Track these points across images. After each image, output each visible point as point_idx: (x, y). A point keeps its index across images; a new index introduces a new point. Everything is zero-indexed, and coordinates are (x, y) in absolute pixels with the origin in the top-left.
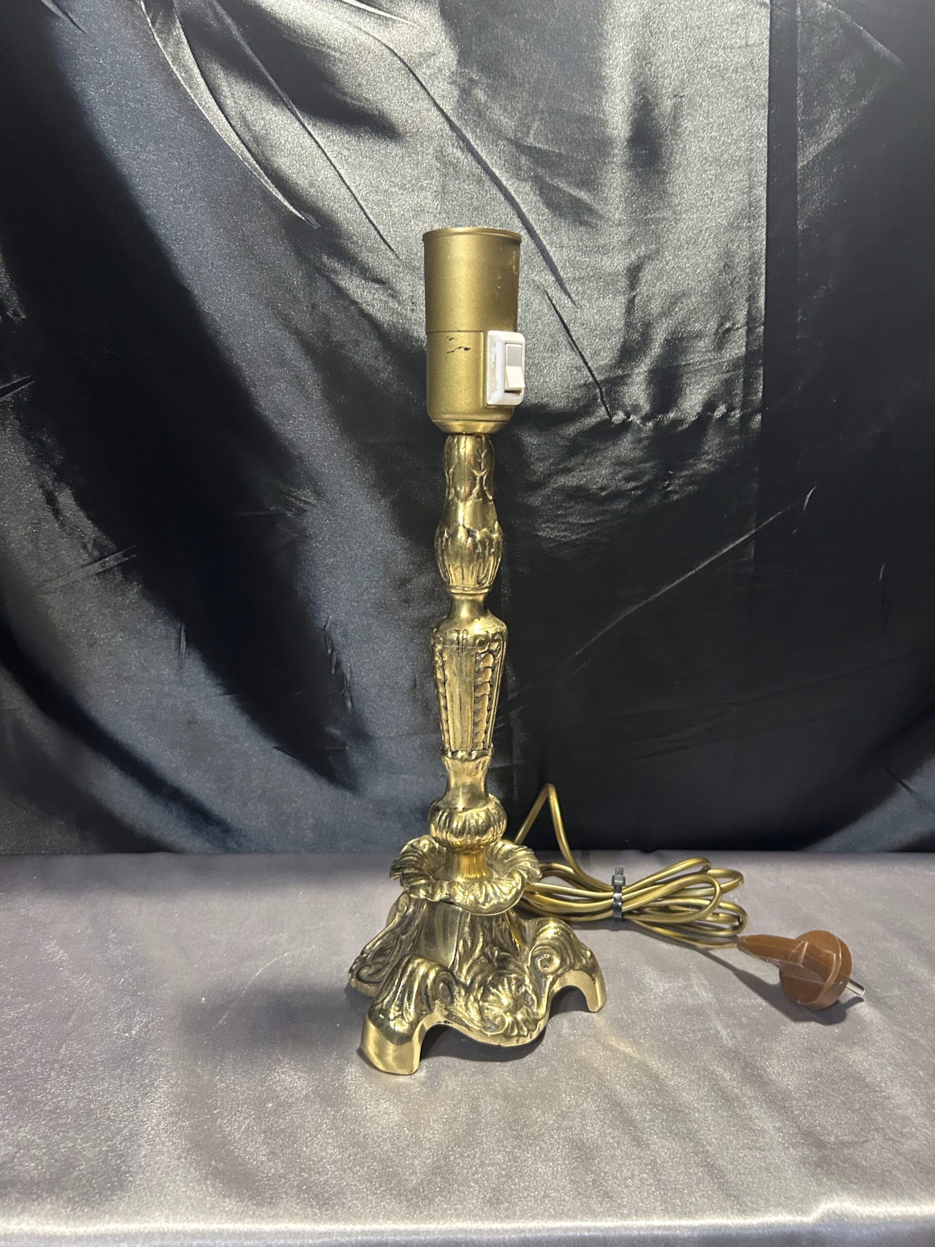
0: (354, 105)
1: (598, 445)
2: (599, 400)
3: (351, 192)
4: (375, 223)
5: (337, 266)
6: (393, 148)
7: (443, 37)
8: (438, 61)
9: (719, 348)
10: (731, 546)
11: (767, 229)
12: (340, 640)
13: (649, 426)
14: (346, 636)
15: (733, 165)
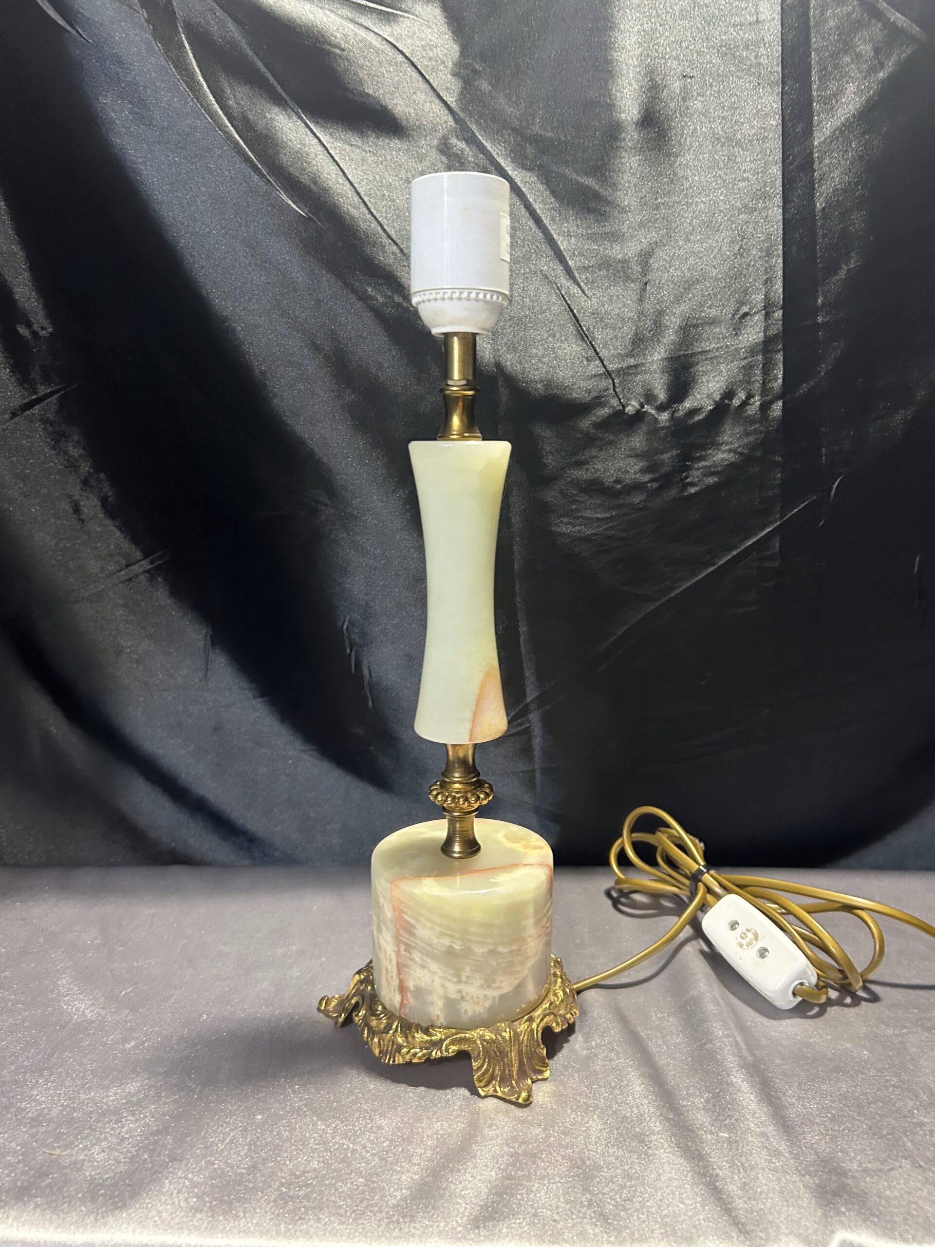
0: (356, 100)
1: (609, 437)
2: (612, 391)
3: (354, 187)
4: (378, 218)
6: (395, 143)
7: (445, 30)
9: (736, 334)
10: (755, 540)
11: (783, 210)
12: (357, 639)
13: (664, 416)
14: (363, 634)
15: (746, 144)
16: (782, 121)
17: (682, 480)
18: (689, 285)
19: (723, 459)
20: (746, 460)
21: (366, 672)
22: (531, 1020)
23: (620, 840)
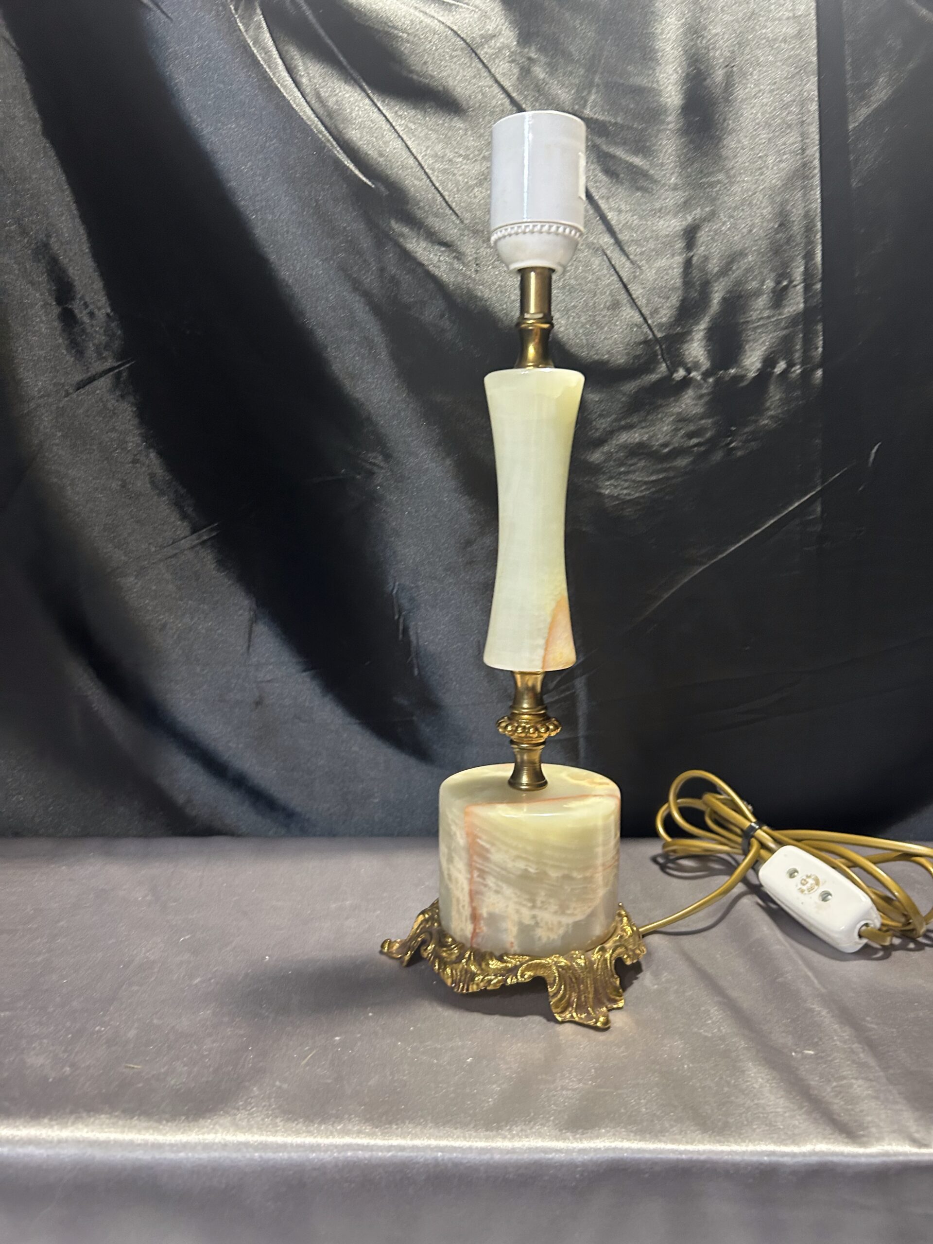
0: (420, 82)
1: (659, 402)
2: (660, 357)
3: (418, 161)
4: (440, 189)
5: (406, 230)
6: (455, 122)
7: (503, 21)
8: (499, 42)
9: (778, 305)
10: (797, 504)
11: (822, 188)
12: (406, 605)
13: (710, 383)
14: (412, 599)
15: (786, 128)
16: (819, 106)
17: (727, 444)
20: (787, 427)
21: (413, 638)
22: (603, 950)
23: (666, 806)
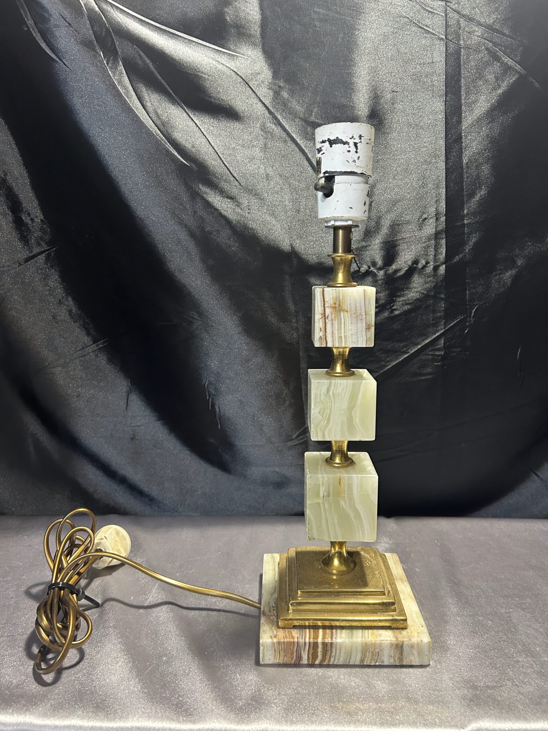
0: (216, 103)
3: (214, 149)
4: (228, 166)
5: (208, 190)
6: (236, 125)
7: (264, 64)
8: (261, 77)
9: (420, 229)
10: (430, 340)
11: (446, 163)
12: (213, 392)
13: (382, 272)
14: (216, 390)
15: (426, 128)
16: (445, 116)
17: (391, 307)
18: (395, 203)
19: (413, 297)
20: (425, 297)
21: (217, 410)
